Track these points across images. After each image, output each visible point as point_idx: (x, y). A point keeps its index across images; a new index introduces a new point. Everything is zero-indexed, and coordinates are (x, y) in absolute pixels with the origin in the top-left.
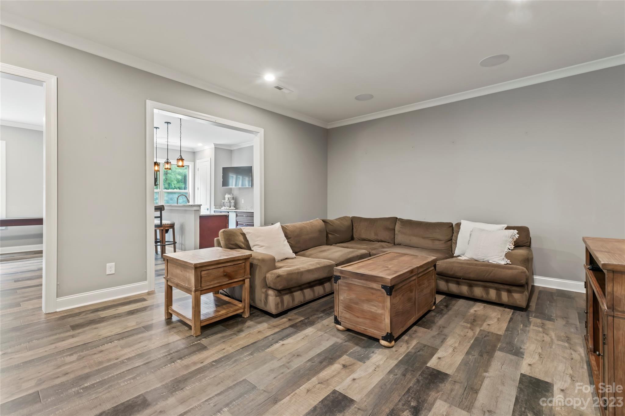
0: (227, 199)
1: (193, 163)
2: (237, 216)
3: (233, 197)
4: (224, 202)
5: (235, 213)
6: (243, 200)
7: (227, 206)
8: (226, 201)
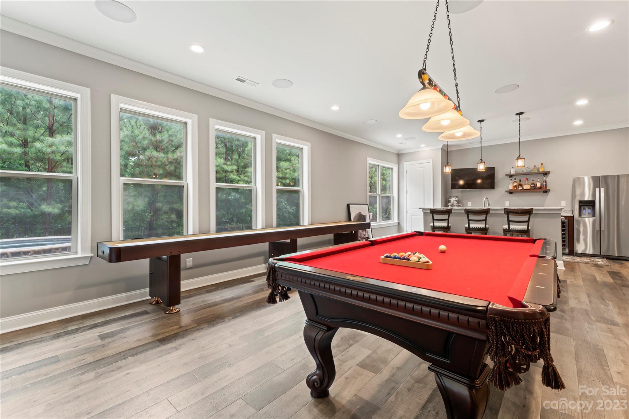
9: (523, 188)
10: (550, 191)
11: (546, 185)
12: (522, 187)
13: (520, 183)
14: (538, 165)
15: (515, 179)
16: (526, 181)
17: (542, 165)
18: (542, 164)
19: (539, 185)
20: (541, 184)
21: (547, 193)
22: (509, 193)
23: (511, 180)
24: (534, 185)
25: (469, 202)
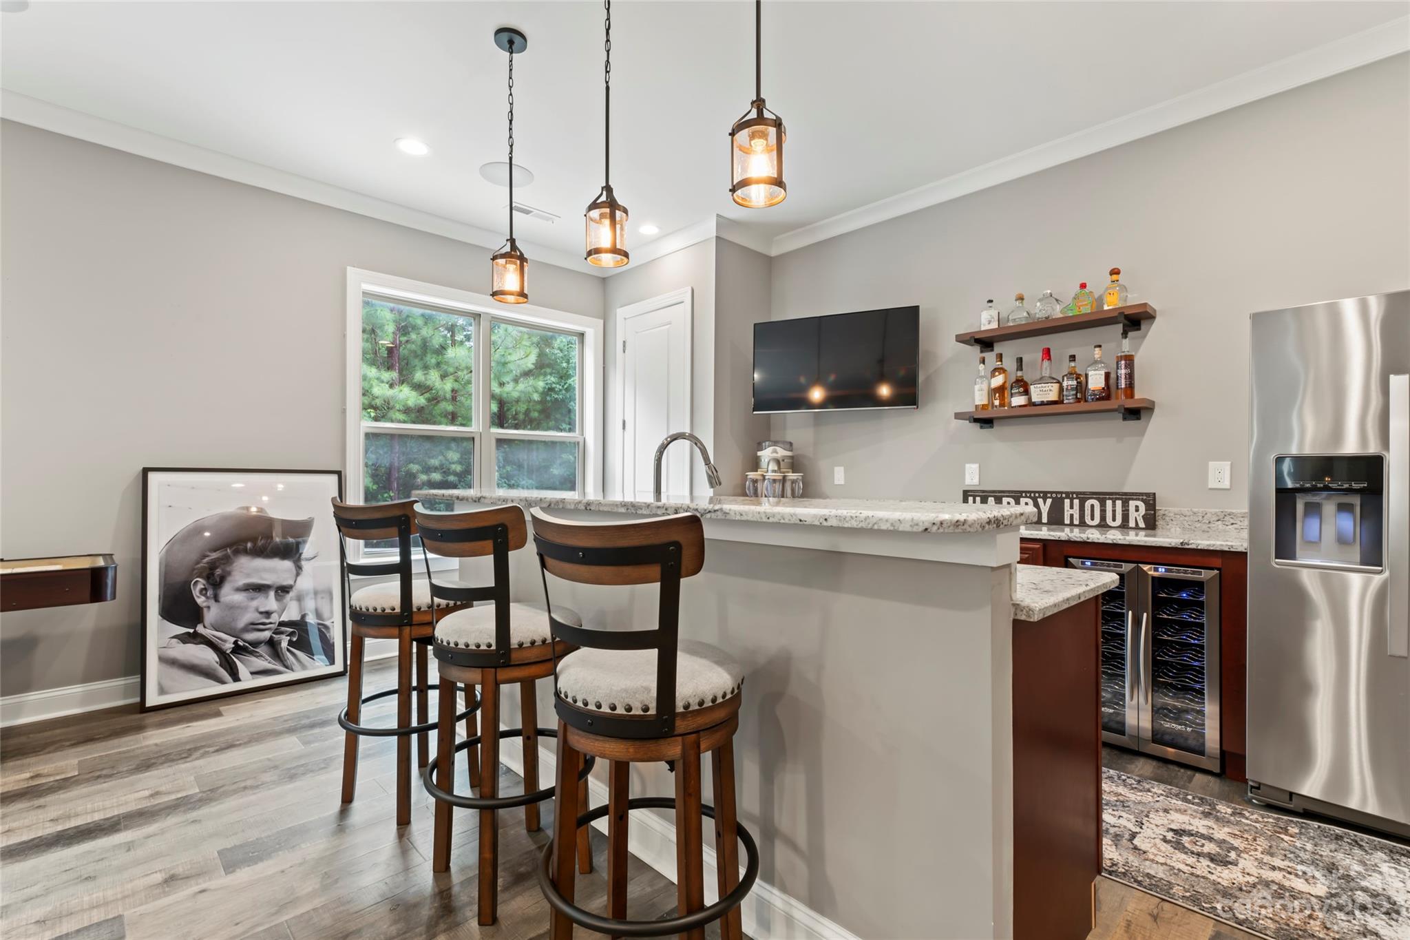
0: (771, 466)
1: (602, 321)
6: (839, 473)
8: (769, 474)
9: (1030, 399)
10: (1156, 410)
11: (1130, 377)
12: (1026, 392)
13: (1019, 373)
14: (1099, 282)
15: (1000, 357)
16: (1046, 363)
17: (1114, 277)
18: (1115, 272)
19: (1096, 381)
20: (1107, 375)
21: (1139, 419)
22: (979, 424)
23: (983, 361)
24: (1077, 383)
25: (836, 469)
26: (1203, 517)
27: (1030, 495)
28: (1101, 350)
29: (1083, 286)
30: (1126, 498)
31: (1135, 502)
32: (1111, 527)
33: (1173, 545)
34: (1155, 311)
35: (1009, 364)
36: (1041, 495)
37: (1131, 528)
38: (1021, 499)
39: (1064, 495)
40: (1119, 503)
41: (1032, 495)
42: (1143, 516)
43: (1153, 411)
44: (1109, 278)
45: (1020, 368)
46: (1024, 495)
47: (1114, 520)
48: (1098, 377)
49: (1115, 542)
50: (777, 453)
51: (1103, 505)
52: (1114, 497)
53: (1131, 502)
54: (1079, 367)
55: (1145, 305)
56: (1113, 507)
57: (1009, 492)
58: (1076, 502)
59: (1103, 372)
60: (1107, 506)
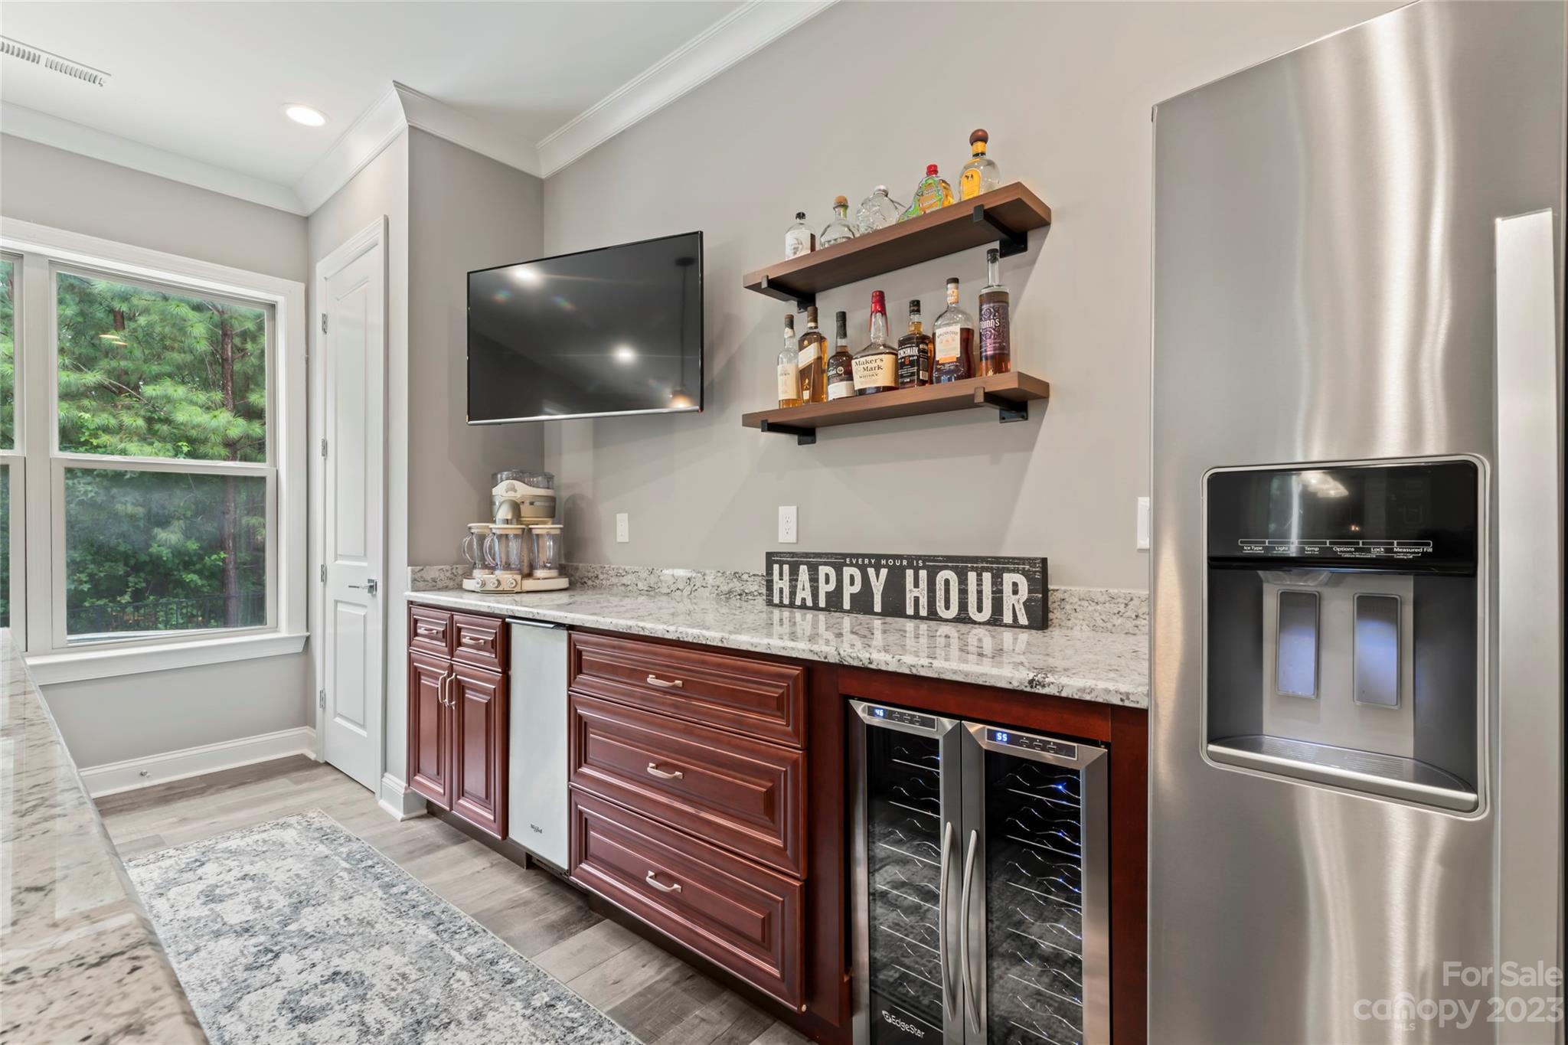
0: (503, 513)
1: (302, 286)
2: (577, 664)
3: (552, 500)
4: (482, 538)
5: (564, 634)
6: (622, 523)
7: (507, 567)
8: (498, 527)
9: (851, 386)
10: (1052, 400)
12: (848, 374)
13: (841, 342)
15: (813, 314)
16: (877, 319)
17: (978, 147)
18: (980, 137)
19: (947, 348)
20: (965, 335)
21: (1025, 418)
22: (796, 437)
23: (790, 323)
24: (919, 351)
25: (619, 516)
26: (1126, 605)
27: (857, 561)
28: (957, 288)
29: (932, 170)
30: (998, 566)
31: (1012, 575)
32: (975, 622)
33: (1015, 685)
34: (1048, 210)
35: (828, 326)
36: (873, 561)
37: (1006, 626)
38: (845, 568)
39: (905, 563)
40: (987, 577)
41: (860, 561)
42: (1024, 603)
43: (1048, 401)
44: (970, 150)
45: (843, 332)
46: (848, 560)
47: (980, 609)
48: (949, 337)
49: (914, 672)
50: (516, 491)
51: (963, 581)
52: (980, 565)
53: (1006, 576)
54: (925, 323)
55: (1018, 186)
56: (978, 585)
57: (827, 555)
58: (923, 574)
59: (957, 328)
60: (969, 582)
